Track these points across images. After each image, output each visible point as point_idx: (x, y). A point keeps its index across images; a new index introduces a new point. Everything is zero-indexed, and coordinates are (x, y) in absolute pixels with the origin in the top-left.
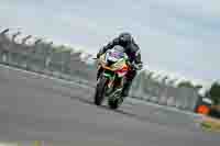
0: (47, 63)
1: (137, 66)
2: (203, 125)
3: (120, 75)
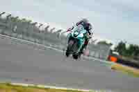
0: (15, 30)
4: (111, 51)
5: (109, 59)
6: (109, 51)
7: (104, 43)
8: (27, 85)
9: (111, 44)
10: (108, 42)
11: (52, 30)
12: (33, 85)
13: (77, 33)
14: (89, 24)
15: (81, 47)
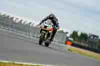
1: (57, 28)
2: (69, 49)
3: (50, 32)
4: (67, 38)
6: (65, 37)
8: (7, 62)
11: (24, 23)
12: (11, 62)
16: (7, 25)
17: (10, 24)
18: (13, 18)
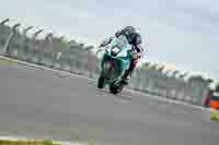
5: (207, 104)
6: (206, 93)
7: (199, 79)
9: (210, 81)
10: (206, 77)
13: (116, 50)
14: (137, 35)
15: (123, 73)
16: (78, 65)
17: (84, 61)
18: (91, 47)
